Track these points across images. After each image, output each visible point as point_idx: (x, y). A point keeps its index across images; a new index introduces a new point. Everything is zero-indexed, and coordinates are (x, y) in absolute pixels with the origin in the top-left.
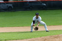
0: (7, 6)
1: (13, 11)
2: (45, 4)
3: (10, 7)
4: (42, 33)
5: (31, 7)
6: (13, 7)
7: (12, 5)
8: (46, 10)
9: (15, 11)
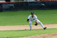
0: (9, 6)
1: (15, 11)
2: (44, 4)
3: (12, 7)
4: (41, 31)
5: (31, 7)
6: (14, 7)
7: (13, 5)
8: (45, 9)
9: (16, 11)
